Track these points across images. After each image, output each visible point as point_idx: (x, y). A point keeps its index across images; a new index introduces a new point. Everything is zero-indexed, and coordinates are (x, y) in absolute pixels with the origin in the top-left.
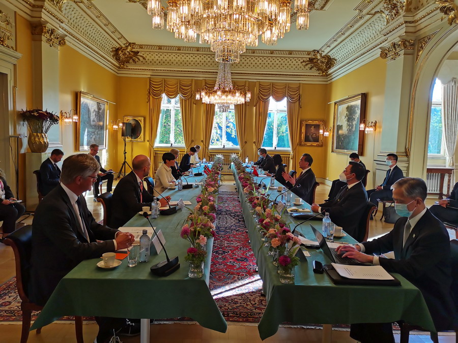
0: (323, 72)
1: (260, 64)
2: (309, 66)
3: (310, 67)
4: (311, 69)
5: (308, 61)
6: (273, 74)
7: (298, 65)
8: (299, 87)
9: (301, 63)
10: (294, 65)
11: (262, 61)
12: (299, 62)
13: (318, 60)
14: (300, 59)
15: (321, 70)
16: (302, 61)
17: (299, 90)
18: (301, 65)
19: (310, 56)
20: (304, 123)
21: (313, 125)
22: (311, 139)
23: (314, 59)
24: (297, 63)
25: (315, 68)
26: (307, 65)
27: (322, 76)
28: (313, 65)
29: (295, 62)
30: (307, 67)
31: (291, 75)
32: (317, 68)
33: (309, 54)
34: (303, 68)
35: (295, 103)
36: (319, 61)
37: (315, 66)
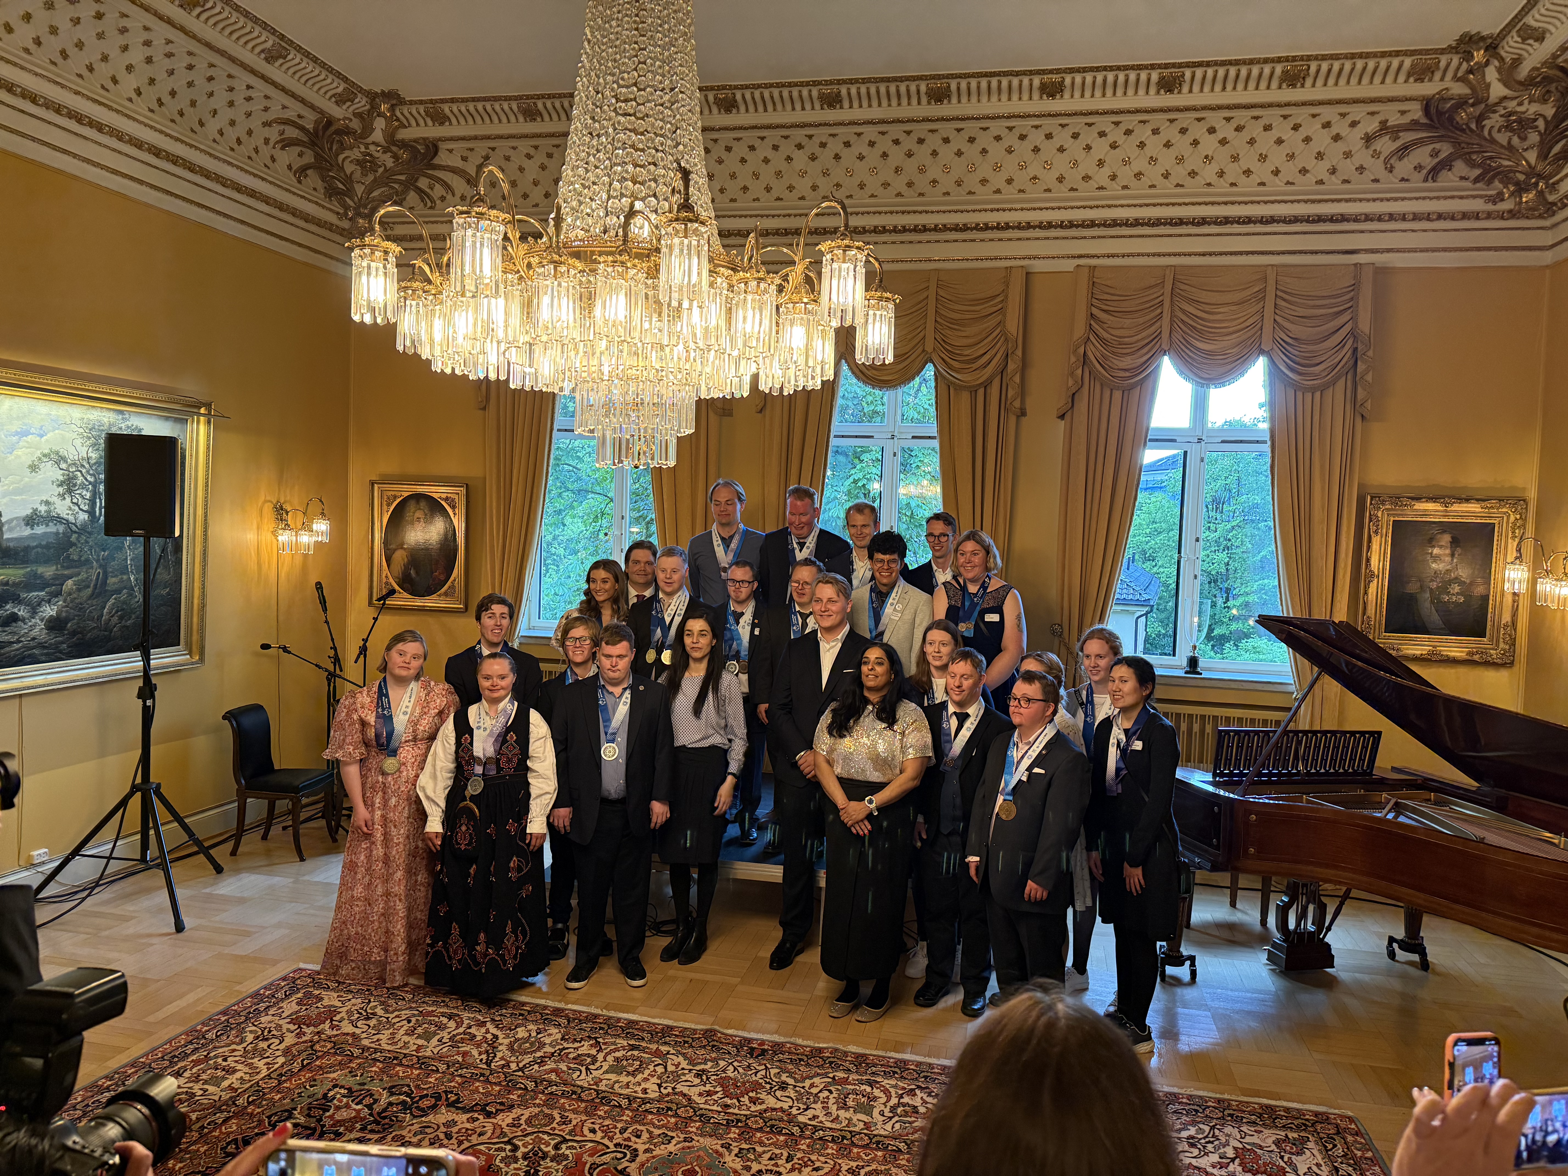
0: (1521, 189)
1: (1101, 163)
2: (1422, 156)
3: (1429, 163)
4: (1434, 173)
5: (1414, 125)
6: (1181, 222)
7: (1348, 155)
8: (1355, 287)
9: (1368, 139)
10: (1320, 156)
11: (1114, 146)
12: (1354, 138)
13: (1491, 109)
14: (1357, 112)
15: (1505, 176)
16: (1372, 126)
17: (1352, 306)
18: (1362, 157)
19: (1429, 88)
20: (1385, 517)
21: (1444, 527)
22: (1432, 616)
23: (1462, 103)
24: (1341, 147)
25: (1460, 167)
26: (1404, 151)
27: (1512, 214)
28: (1446, 149)
29: (1322, 140)
30: (1404, 167)
31: (1296, 220)
32: (1472, 165)
33: (1421, 73)
34: (1382, 173)
35: (1323, 389)
36: (1494, 121)
37: (1462, 153)
